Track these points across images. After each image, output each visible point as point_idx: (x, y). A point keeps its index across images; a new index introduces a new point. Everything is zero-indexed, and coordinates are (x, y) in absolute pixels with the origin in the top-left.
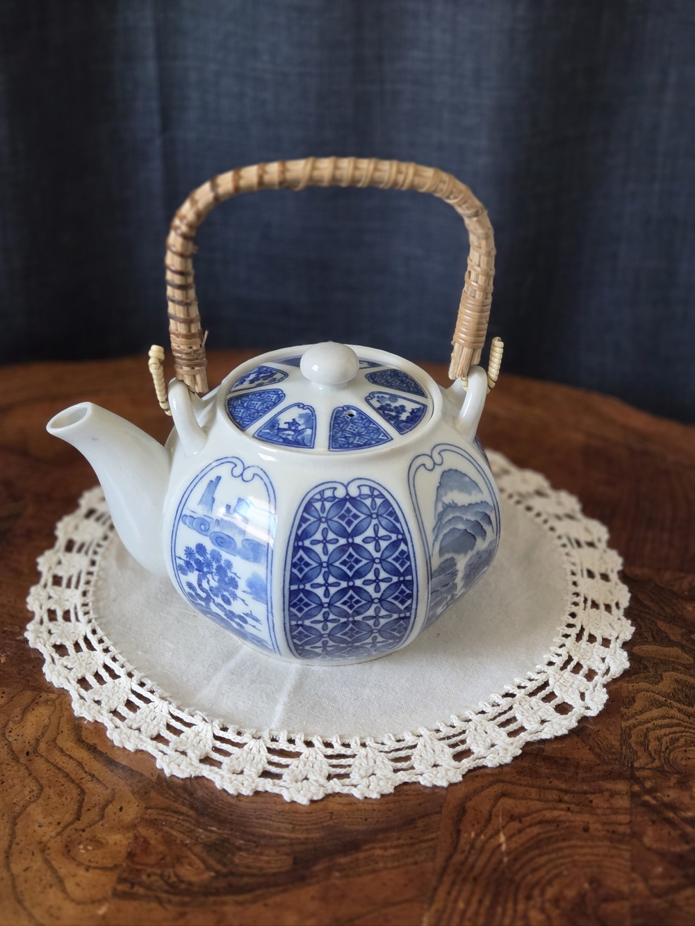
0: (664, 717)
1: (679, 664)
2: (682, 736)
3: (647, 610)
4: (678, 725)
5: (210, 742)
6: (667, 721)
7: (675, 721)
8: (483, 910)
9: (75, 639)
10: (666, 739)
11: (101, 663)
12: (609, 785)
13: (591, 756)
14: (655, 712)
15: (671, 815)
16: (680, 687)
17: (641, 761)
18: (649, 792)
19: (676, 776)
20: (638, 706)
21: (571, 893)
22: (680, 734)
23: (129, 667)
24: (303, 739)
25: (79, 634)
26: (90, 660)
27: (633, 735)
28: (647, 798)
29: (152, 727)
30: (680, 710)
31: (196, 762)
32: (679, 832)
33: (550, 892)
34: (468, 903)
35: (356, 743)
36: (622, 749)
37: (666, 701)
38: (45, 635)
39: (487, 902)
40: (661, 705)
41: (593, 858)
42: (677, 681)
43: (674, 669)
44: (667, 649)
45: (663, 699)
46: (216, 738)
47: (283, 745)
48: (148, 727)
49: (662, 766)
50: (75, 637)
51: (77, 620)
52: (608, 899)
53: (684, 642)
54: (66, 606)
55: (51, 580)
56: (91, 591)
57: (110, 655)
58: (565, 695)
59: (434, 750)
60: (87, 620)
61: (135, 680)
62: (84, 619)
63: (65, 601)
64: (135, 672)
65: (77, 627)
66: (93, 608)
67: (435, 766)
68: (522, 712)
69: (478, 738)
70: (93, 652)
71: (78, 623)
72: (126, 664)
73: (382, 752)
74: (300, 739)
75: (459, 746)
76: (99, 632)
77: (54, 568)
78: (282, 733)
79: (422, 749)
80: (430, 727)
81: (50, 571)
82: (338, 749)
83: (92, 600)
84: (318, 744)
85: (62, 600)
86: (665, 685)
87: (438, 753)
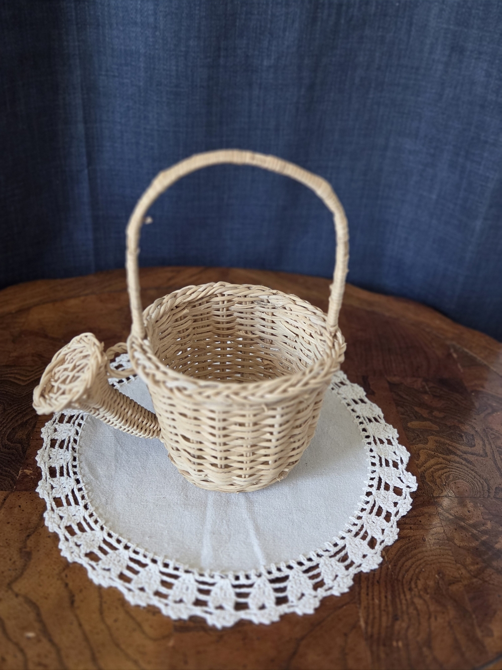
0: (437, 464)
1: (433, 431)
2: (450, 474)
4: (446, 467)
5: (232, 591)
6: (440, 466)
7: (444, 465)
8: (389, 603)
9: (98, 545)
10: (443, 477)
11: (127, 558)
12: (425, 510)
14: (432, 461)
15: (462, 523)
16: (438, 445)
17: (436, 492)
20: (422, 459)
21: (431, 583)
23: (150, 555)
24: (285, 565)
25: (99, 541)
26: (118, 558)
27: (426, 477)
28: (447, 515)
29: (189, 596)
30: (443, 459)
31: (232, 611)
32: (470, 534)
33: (420, 584)
34: (380, 600)
35: (314, 555)
36: (424, 486)
37: (435, 453)
38: (75, 548)
39: (389, 597)
40: (433, 457)
41: (434, 558)
42: (436, 441)
43: (433, 435)
44: (424, 423)
45: (433, 453)
46: (235, 586)
47: (276, 574)
48: (187, 596)
50: (97, 543)
51: (92, 529)
52: (451, 583)
53: (431, 418)
54: (76, 520)
55: (54, 503)
56: (89, 503)
57: (131, 550)
58: (393, 482)
59: (356, 545)
60: (100, 527)
61: (160, 563)
62: (96, 527)
63: (73, 516)
64: (156, 558)
65: (94, 535)
66: (99, 516)
67: (364, 556)
68: (382, 502)
69: (372, 528)
70: (117, 552)
71: (93, 532)
72: (147, 553)
73: (331, 557)
74: (283, 566)
75: (366, 537)
76: (113, 533)
77: (50, 492)
78: (271, 566)
79: (350, 547)
80: (344, 529)
81: (49, 496)
82: (308, 564)
83: (95, 511)
84: (295, 565)
85: (71, 516)
86: (431, 444)
87: (359, 546)
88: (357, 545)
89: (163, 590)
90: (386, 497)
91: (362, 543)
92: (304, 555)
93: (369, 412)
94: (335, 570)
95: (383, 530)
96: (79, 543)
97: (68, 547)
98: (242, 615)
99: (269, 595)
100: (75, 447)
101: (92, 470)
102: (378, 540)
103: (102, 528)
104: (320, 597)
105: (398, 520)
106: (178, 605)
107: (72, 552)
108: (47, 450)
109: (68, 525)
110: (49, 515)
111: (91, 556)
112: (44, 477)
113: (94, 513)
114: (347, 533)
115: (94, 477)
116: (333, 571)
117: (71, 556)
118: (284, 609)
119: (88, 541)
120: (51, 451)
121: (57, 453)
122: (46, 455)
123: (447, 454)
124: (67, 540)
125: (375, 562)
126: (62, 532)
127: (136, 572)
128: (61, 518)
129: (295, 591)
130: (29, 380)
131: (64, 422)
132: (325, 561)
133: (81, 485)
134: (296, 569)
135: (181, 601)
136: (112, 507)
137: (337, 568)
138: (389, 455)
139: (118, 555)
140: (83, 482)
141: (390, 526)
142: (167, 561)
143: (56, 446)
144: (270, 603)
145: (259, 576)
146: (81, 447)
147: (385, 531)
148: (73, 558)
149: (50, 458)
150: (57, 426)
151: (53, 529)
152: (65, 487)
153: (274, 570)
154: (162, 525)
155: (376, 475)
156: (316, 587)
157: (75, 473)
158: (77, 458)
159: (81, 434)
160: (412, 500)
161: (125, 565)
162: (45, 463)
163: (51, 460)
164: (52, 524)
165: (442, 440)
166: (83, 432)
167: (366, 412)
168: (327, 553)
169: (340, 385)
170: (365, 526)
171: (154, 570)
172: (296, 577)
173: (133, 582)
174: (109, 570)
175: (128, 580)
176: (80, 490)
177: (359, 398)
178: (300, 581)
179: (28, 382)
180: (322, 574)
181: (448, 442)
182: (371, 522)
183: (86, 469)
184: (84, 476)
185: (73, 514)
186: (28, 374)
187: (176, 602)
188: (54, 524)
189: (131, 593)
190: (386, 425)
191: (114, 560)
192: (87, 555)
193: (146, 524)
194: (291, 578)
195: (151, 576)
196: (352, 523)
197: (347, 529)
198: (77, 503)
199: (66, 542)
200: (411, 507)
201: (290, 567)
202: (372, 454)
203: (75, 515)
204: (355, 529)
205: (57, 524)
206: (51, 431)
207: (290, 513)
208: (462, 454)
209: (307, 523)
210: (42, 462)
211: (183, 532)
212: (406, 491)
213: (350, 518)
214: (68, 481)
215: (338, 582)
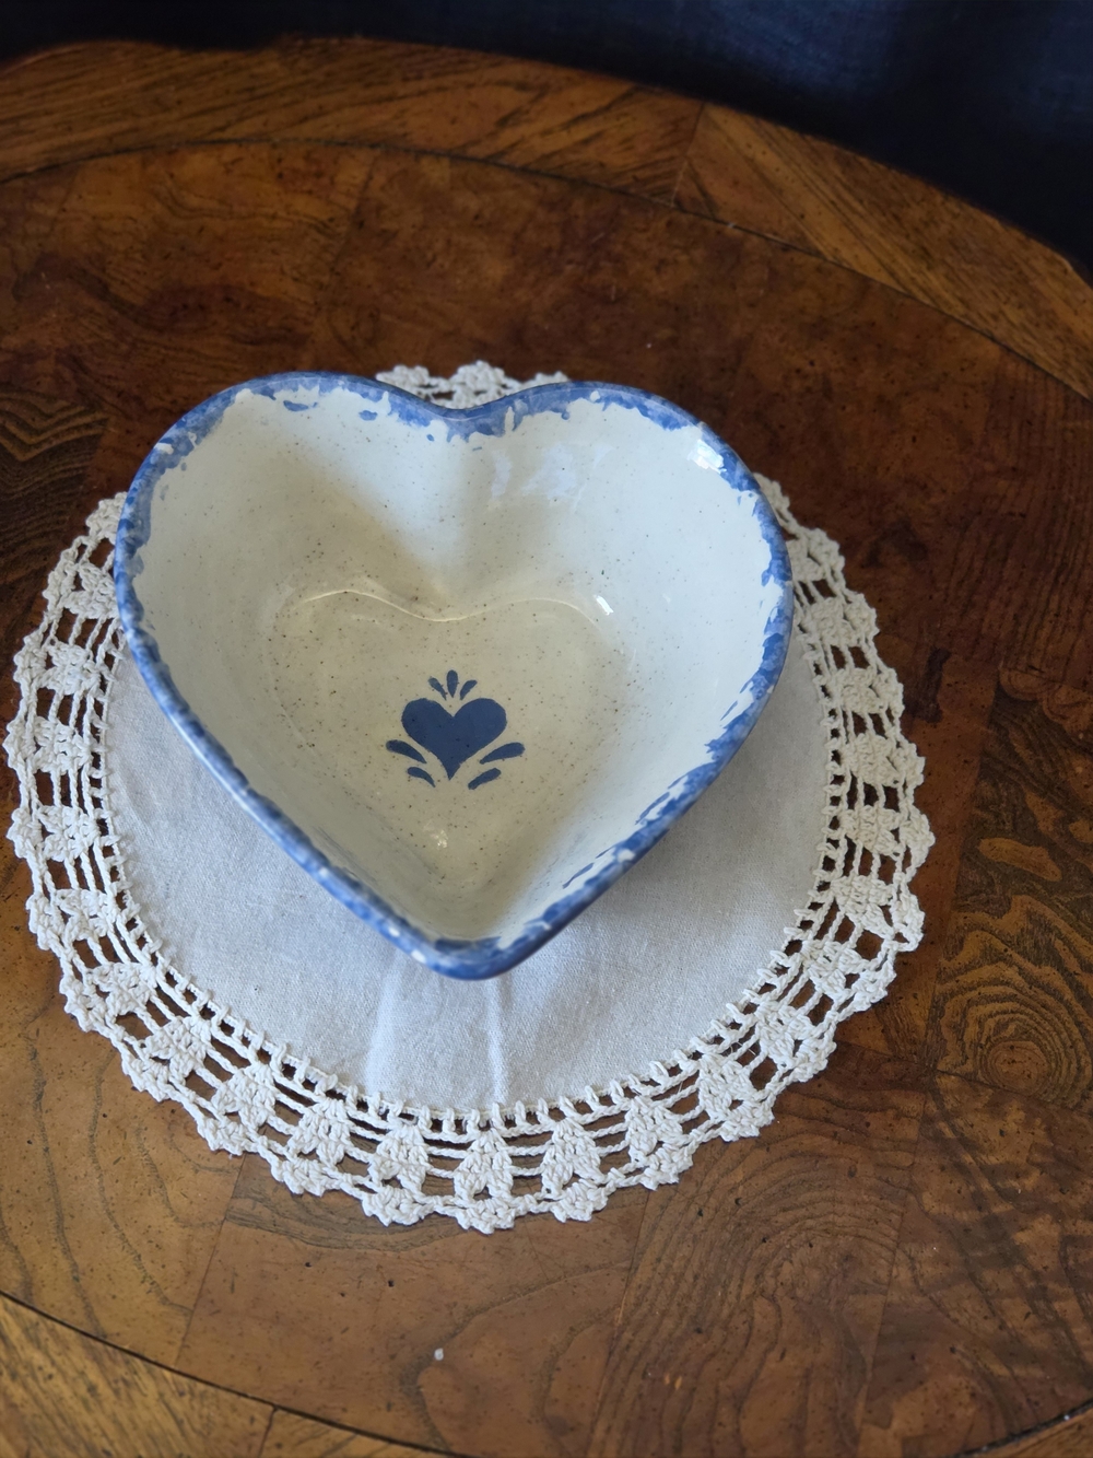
0: (995, 982)
1: (1039, 880)
2: (1012, 1020)
3: (1017, 767)
4: (1012, 998)
5: (422, 1150)
6: (998, 989)
7: (1010, 990)
9: (146, 999)
10: (991, 1023)
11: (206, 1038)
12: (896, 1098)
13: (881, 1045)
14: (986, 971)
15: (968, 1159)
16: (1030, 927)
17: (948, 1059)
18: (947, 1117)
19: (990, 1091)
20: (964, 957)
22: (1012, 1016)
24: (547, 1109)
25: (147, 988)
26: (188, 1037)
27: (947, 1010)
28: (942, 1125)
29: (332, 1146)
30: (1021, 971)
31: (417, 1193)
32: (972, 1188)
33: (787, 1272)
35: (617, 1091)
36: (927, 1034)
37: (1006, 950)
40: (998, 958)
42: (1029, 915)
43: (1031, 892)
44: (1028, 850)
45: (1002, 947)
46: (430, 1142)
48: (327, 1148)
49: (975, 1073)
50: (143, 994)
51: (132, 958)
52: (859, 1289)
53: (1056, 838)
54: (97, 930)
55: (48, 876)
56: (128, 893)
57: (215, 1020)
58: (864, 919)
59: (723, 1076)
60: (149, 957)
61: (275, 1063)
62: (143, 956)
63: (91, 917)
64: (268, 1048)
65: (137, 975)
66: (147, 929)
67: (736, 1103)
68: (818, 971)
69: (773, 1036)
70: (185, 1020)
71: (135, 964)
72: (249, 1034)
73: (655, 1098)
74: (543, 1112)
75: (753, 1058)
76: (177, 976)
77: (40, 845)
78: (516, 1109)
79: (708, 1080)
80: (704, 1036)
81: (36, 855)
82: (599, 1110)
83: (139, 914)
84: (569, 1112)
85: (87, 917)
86: (1012, 921)
87: (729, 1078)
88: (726, 1074)
89: (279, 1124)
90: (833, 958)
91: (738, 1072)
92: (595, 1088)
93: (866, 699)
94: (658, 1131)
95: (798, 1043)
96: (104, 989)
97: (81, 994)
98: (437, 1204)
99: (502, 1169)
100: (97, 726)
101: (137, 795)
102: (779, 1067)
103: (154, 960)
104: (611, 1187)
105: (841, 1020)
106: (305, 1164)
107: (90, 1009)
108: (29, 724)
109: (81, 938)
110: (37, 907)
111: (128, 1021)
112: (24, 801)
113: (138, 921)
114: (708, 1043)
115: (141, 817)
116: (654, 1131)
117: (87, 1018)
118: (528, 1203)
119: (125, 988)
120: (39, 725)
121: (54, 736)
122: (28, 737)
123: (1038, 962)
124: (78, 975)
125: (756, 1123)
126: (67, 955)
127: (223, 1075)
128: (65, 917)
129: (559, 1168)
130: (37, 445)
131: (71, 640)
132: (640, 1106)
133: (110, 840)
134: (571, 1121)
135: (312, 1155)
136: (180, 904)
137: (664, 1126)
138: (880, 839)
139: (187, 1031)
140: (115, 832)
141: (818, 1034)
142: (292, 1061)
143: (50, 713)
144: (500, 1189)
145: (486, 1127)
146: (111, 726)
147: (801, 1046)
148: (91, 1025)
149: (38, 747)
150: (52, 650)
151: (47, 945)
152: (73, 838)
153: (520, 1119)
154: (290, 961)
155: (826, 899)
156: (607, 1163)
157: (97, 802)
158: (102, 760)
159: (111, 690)
160: (895, 975)
161: (201, 1056)
162: (25, 760)
163: (39, 753)
164: (45, 932)
165: (1049, 914)
166: (117, 683)
167: (856, 699)
168: (649, 1090)
169: (814, 591)
170: (757, 1029)
171: (263, 1077)
172: (567, 1137)
173: (216, 1098)
174: (166, 1062)
175: (206, 1091)
176: (107, 851)
177: (854, 643)
178: (574, 1146)
179: (35, 452)
180: (628, 1136)
181: (1061, 925)
182: (773, 1022)
183: (123, 792)
184: (116, 813)
185: (92, 914)
186: (39, 424)
187: (301, 1154)
188: (49, 931)
189: (210, 1122)
190: (898, 745)
191: (179, 1041)
192: (120, 1019)
193: (254, 953)
194: (555, 1137)
195: (253, 1088)
196: (729, 1022)
197: (713, 1035)
198: (100, 885)
199: (77, 981)
200: (885, 993)
201: (556, 1114)
202: (835, 835)
203: (96, 916)
204: (729, 1038)
205: (56, 934)
206: (38, 666)
207: (593, 971)
208: (1079, 971)
209: (625, 1005)
210: (20, 759)
211: (335, 982)
212: (889, 948)
213: (728, 1005)
214: (81, 822)
215: (659, 1160)
